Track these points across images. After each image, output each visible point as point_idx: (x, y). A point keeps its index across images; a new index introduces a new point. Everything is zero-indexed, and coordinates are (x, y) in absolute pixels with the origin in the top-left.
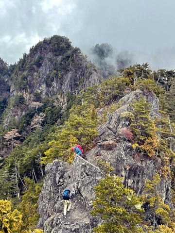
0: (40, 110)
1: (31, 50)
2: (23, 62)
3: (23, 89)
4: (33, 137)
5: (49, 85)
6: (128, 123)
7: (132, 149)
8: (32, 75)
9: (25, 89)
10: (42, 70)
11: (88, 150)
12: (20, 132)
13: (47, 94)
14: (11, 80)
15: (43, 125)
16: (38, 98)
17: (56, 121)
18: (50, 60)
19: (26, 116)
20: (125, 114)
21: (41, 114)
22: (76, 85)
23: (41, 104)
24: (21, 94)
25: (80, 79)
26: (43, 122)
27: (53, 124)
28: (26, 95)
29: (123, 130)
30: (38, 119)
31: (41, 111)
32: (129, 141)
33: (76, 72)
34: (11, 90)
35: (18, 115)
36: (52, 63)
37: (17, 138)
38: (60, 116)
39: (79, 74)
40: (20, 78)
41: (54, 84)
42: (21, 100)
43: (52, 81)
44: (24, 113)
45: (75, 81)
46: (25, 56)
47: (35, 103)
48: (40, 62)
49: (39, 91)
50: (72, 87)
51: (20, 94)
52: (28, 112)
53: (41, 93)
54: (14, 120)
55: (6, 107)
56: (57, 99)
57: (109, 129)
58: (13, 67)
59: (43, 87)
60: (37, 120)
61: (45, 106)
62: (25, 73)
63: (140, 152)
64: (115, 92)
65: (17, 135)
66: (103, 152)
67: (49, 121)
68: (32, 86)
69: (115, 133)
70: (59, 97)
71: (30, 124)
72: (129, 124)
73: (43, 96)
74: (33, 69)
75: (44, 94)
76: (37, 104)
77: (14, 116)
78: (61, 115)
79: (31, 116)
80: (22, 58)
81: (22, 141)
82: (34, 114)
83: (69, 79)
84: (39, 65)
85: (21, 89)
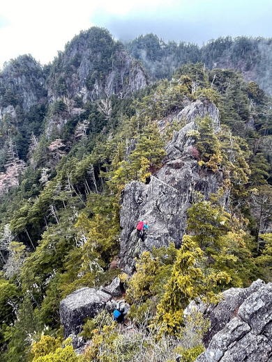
0: (83, 117)
1: (66, 46)
2: (59, 61)
3: (63, 94)
4: (80, 147)
5: (90, 88)
6: (193, 141)
7: (198, 166)
8: (70, 77)
9: (64, 93)
10: (81, 70)
11: (158, 169)
12: (64, 142)
13: (88, 98)
14: (48, 83)
15: (88, 133)
16: (79, 103)
17: (102, 129)
18: (89, 58)
19: (68, 124)
20: (191, 132)
21: (85, 121)
22: (121, 87)
23: (84, 110)
24: (61, 100)
25: (124, 79)
26: (88, 130)
27: (99, 132)
28: (66, 101)
29: (189, 148)
30: (82, 127)
31: (85, 118)
32: (196, 159)
33: (119, 72)
34: (49, 95)
35: (59, 123)
36: (91, 61)
37: (62, 149)
38: (105, 123)
39: (123, 73)
40: (57, 81)
41: (96, 86)
42: (62, 107)
43: (94, 83)
44: (66, 121)
45: (119, 82)
46: (60, 55)
47: (77, 109)
48: (79, 61)
49: (80, 96)
50: (115, 90)
51: (59, 99)
52: (70, 119)
53: (83, 96)
54: (57, 128)
55: (45, 115)
56: (100, 103)
57: (176, 147)
58: (48, 69)
59: (84, 90)
60: (80, 128)
61: (88, 112)
62: (63, 75)
63: (205, 168)
64: (173, 103)
65: (62, 145)
66: (172, 170)
67: (93, 129)
68: (71, 90)
69: (182, 152)
70: (102, 101)
71: (74, 133)
72: (195, 143)
73: (85, 101)
74: (72, 70)
75: (85, 98)
76: (79, 111)
77: (56, 124)
78: (106, 121)
79: (75, 124)
80: (58, 57)
81: (67, 151)
82: (77, 122)
83: (112, 80)
84: (77, 64)
85: (60, 94)
